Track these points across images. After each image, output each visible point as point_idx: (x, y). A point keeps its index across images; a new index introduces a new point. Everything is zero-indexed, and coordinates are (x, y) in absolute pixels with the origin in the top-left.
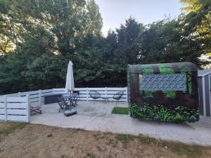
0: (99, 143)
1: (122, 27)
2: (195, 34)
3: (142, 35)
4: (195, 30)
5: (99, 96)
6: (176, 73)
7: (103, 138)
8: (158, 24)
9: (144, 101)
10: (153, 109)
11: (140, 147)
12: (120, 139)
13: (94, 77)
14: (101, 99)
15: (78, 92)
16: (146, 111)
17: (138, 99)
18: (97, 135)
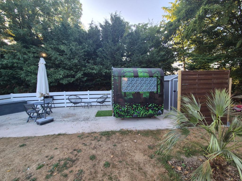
0: (84, 141)
1: (107, 22)
2: (171, 43)
3: (128, 36)
4: (171, 39)
5: (79, 100)
6: (150, 77)
7: (88, 136)
8: (143, 26)
9: (125, 101)
10: (133, 107)
11: (120, 137)
12: (104, 135)
13: (73, 79)
14: (83, 104)
15: (52, 97)
16: (127, 110)
17: (121, 100)
18: (81, 136)
